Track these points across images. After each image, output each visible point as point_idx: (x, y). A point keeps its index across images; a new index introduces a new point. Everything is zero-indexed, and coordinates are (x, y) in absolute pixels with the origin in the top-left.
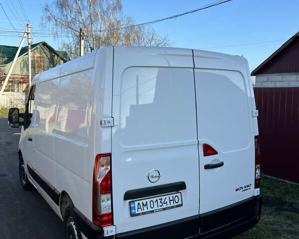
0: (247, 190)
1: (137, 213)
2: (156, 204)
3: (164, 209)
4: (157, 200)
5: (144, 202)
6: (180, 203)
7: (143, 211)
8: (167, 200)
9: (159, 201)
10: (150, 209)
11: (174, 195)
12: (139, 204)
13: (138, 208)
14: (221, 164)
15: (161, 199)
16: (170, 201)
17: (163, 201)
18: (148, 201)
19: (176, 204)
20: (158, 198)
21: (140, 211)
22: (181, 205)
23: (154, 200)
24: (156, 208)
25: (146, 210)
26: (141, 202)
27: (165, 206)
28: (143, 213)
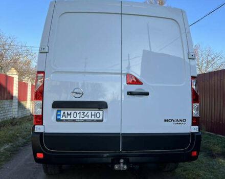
0: (180, 124)
1: (61, 119)
2: (78, 115)
3: (85, 121)
4: (80, 113)
5: (69, 112)
6: (101, 118)
7: (66, 119)
8: (89, 114)
9: (82, 114)
10: (72, 118)
11: (96, 112)
12: (64, 113)
13: (63, 116)
14: (147, 94)
15: (84, 113)
16: (92, 115)
17: (85, 114)
18: (73, 112)
19: (96, 119)
20: (81, 111)
21: (64, 118)
22: (102, 121)
23: (78, 112)
24: (78, 118)
25: (69, 118)
26: (66, 112)
27: (86, 118)
28: (66, 121)
